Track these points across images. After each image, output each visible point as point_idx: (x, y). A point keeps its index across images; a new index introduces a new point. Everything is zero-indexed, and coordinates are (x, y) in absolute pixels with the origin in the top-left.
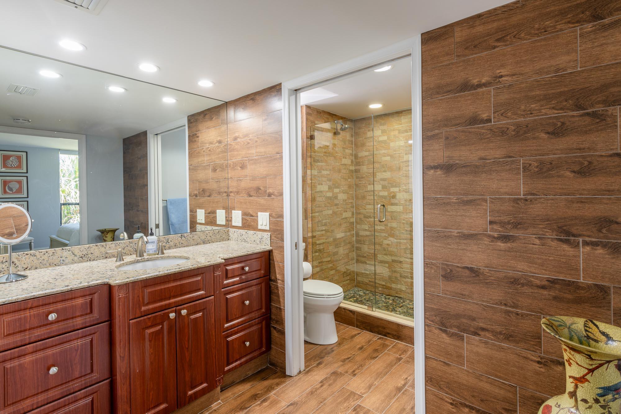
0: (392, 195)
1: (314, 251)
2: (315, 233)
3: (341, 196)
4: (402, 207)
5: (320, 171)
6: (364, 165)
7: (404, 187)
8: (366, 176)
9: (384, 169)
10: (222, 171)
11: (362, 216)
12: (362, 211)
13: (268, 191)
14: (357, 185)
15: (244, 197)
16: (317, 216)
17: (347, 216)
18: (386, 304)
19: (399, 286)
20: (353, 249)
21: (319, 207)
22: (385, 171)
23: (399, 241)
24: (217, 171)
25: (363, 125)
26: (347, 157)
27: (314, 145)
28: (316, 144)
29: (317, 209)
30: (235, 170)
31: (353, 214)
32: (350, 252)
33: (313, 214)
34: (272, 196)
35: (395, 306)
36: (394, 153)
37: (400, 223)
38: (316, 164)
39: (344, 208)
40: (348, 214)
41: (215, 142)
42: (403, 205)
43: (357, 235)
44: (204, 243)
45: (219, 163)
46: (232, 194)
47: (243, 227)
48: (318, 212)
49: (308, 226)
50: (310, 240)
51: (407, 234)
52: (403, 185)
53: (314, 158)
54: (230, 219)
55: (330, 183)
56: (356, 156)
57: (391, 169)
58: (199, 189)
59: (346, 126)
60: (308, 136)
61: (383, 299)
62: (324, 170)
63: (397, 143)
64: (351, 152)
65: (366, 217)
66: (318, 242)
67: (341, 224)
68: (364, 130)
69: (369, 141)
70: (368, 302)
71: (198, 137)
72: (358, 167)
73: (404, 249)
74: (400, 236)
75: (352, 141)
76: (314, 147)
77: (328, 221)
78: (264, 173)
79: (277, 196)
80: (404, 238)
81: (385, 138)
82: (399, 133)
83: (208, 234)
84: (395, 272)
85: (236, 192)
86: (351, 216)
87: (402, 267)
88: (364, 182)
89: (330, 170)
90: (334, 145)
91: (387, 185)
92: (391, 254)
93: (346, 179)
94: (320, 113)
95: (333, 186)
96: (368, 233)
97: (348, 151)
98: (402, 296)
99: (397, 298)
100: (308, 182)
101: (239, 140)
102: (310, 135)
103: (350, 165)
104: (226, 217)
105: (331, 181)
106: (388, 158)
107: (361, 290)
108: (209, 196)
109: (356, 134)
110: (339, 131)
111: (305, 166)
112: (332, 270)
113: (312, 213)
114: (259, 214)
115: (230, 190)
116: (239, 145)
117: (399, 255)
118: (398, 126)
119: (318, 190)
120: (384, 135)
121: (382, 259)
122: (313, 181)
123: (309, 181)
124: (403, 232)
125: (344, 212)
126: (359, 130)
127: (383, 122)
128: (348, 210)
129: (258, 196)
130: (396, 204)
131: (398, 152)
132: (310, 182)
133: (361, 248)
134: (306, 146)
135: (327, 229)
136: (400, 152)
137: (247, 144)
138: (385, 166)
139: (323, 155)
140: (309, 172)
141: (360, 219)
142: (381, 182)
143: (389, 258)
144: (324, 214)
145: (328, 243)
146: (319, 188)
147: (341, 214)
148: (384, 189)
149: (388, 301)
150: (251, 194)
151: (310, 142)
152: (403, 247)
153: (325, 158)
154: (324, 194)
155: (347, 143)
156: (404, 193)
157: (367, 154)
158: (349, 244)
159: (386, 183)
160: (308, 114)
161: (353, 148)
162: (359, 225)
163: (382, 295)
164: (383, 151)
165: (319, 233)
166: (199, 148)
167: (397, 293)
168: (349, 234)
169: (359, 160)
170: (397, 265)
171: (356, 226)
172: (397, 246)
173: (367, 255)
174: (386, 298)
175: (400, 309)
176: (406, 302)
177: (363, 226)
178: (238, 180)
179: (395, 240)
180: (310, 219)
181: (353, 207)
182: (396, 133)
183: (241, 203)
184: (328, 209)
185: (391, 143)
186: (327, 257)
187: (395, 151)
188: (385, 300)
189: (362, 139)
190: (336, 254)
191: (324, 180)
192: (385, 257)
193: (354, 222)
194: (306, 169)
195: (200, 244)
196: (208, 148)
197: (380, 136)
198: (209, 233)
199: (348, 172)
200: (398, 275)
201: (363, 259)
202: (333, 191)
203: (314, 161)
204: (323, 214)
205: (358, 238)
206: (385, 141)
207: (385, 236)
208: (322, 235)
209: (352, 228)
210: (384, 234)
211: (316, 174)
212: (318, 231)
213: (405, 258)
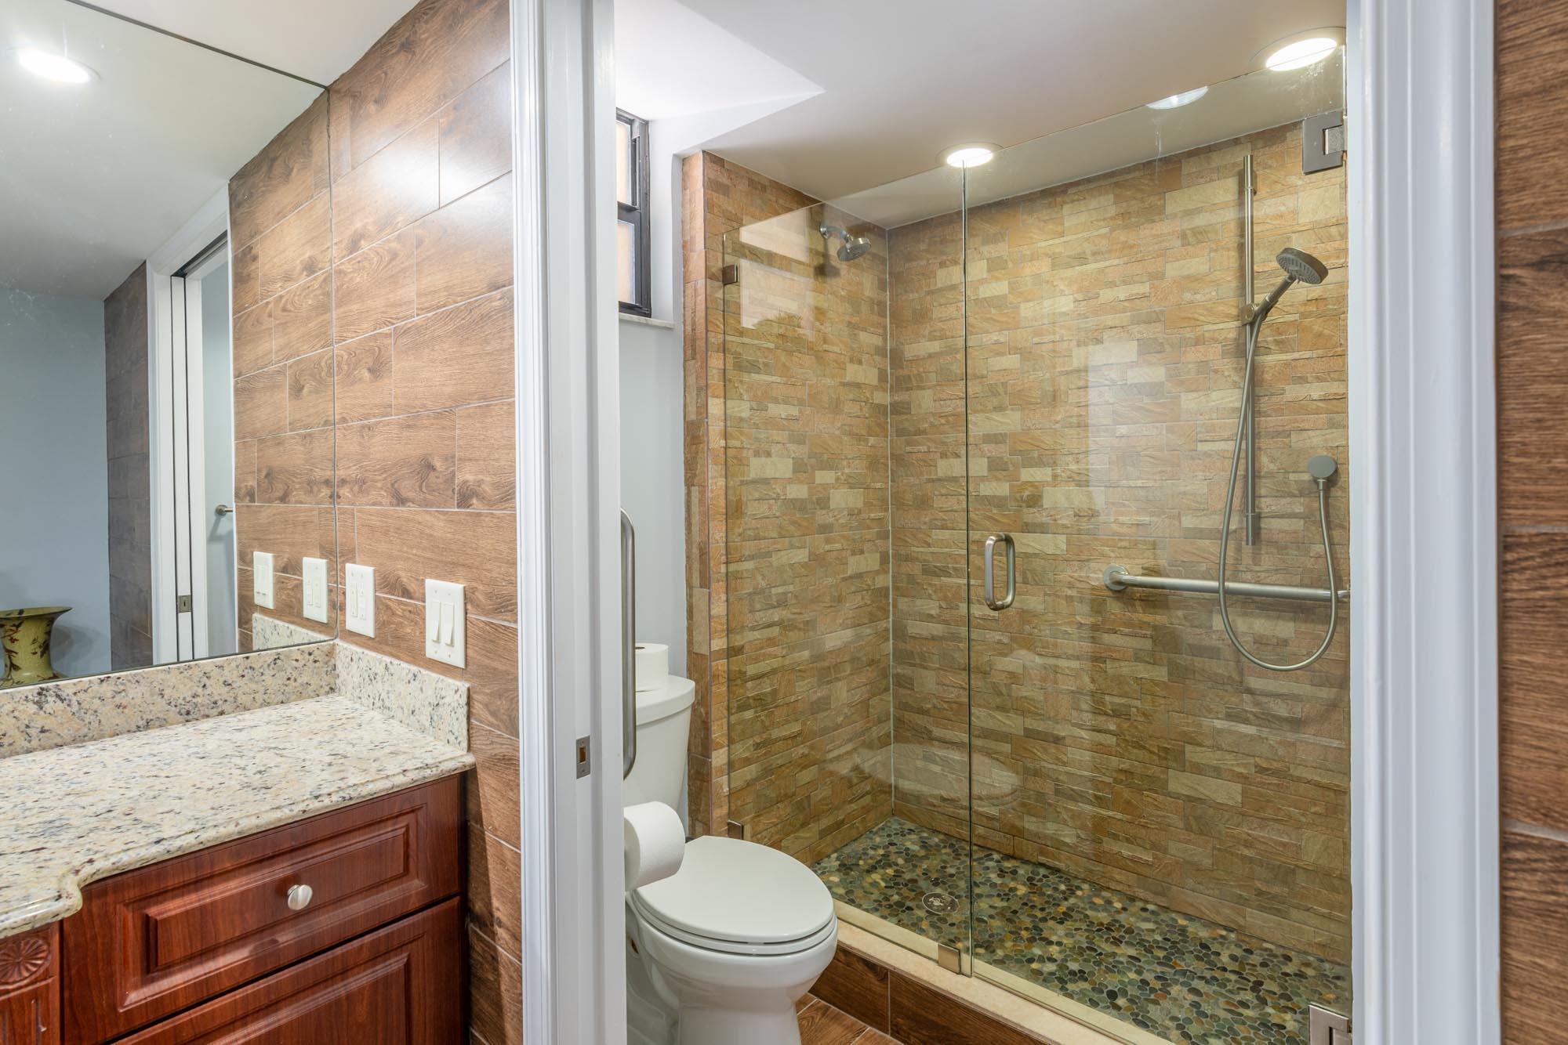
0: (1027, 493)
1: (734, 705)
2: (738, 637)
3: (844, 499)
4: (1063, 538)
5: (760, 402)
6: (923, 388)
7: (1073, 467)
8: (932, 425)
9: (995, 401)
10: (317, 392)
11: (916, 569)
12: (917, 549)
13: (459, 478)
14: (898, 459)
15: (380, 504)
16: (747, 570)
17: (863, 568)
18: (1005, 904)
19: (1050, 828)
20: (885, 682)
21: (757, 538)
22: (999, 409)
23: (1051, 661)
24: (305, 390)
25: (923, 247)
26: (865, 358)
27: (738, 306)
28: (745, 302)
29: (749, 547)
30: (352, 384)
31: (884, 560)
32: (874, 695)
33: (733, 567)
34: (474, 501)
35: (1039, 915)
36: (1036, 340)
37: (1058, 596)
38: (746, 377)
39: (854, 540)
40: (868, 562)
41: (298, 268)
42: (1069, 531)
43: (900, 633)
44: (188, 716)
45: (309, 358)
46: (345, 492)
47: (380, 643)
48: (752, 557)
49: (713, 612)
50: (721, 665)
51: (1081, 638)
52: (1070, 458)
53: (737, 355)
54: (340, 598)
55: (801, 451)
56: (896, 358)
57: (1020, 400)
58: (259, 471)
59: (861, 241)
60: (714, 270)
61: (993, 876)
62: (776, 401)
63: (1046, 303)
64: (877, 341)
65: (929, 571)
66: (751, 670)
67: (840, 596)
68: (925, 262)
69: (942, 301)
70: (938, 890)
71: (255, 259)
72: (900, 397)
73: (1072, 692)
74: (1056, 645)
75: (881, 304)
76: (738, 314)
77: (791, 588)
78: (448, 390)
79: (491, 504)
80: (1070, 652)
81: (1000, 288)
82: (1054, 266)
83: (215, 672)
84: (1037, 773)
85: (356, 481)
86: (877, 567)
87: (1065, 759)
88: (923, 449)
89: (801, 403)
90: (819, 313)
91: (1007, 457)
92: (1022, 708)
93: (859, 438)
94: (764, 188)
95: (813, 461)
96: (937, 629)
97: (869, 339)
98: (1061, 865)
99: (1042, 871)
100: (711, 446)
101: (365, 246)
102: (720, 265)
103: (876, 388)
104: (330, 591)
105: (804, 443)
106: (1011, 361)
107: (911, 831)
108: (283, 499)
109: (895, 280)
110: (835, 261)
111: (702, 382)
112: (805, 767)
113: (727, 563)
114: (430, 583)
115: (341, 473)
116: (364, 268)
117: (1052, 714)
118: (1051, 242)
119: (752, 475)
120: (998, 279)
121: (989, 724)
122: (732, 443)
123: (716, 442)
124: (1069, 630)
125: (854, 553)
126: (907, 265)
127: (992, 229)
128: (867, 546)
129: (425, 499)
130: (1041, 529)
131: (1052, 337)
132: (722, 443)
133: (912, 679)
134: (703, 306)
135: (789, 620)
136: (1057, 337)
137: (391, 260)
138: (1001, 390)
139: (771, 346)
140: (715, 407)
141: (911, 577)
142: (986, 447)
143: (1013, 723)
144: (775, 564)
145: (792, 670)
146: (757, 467)
147: (844, 563)
148: (997, 474)
149: (1012, 884)
150: (406, 493)
151: (720, 295)
152: (1067, 685)
153: (783, 359)
154: (778, 490)
155: (865, 308)
156: (1072, 488)
157: (935, 346)
158: (869, 665)
159: (1002, 451)
160: (712, 186)
161: (885, 327)
162: (906, 599)
163: (988, 857)
164: (994, 337)
165: (757, 635)
166: (256, 302)
167: (1042, 853)
168: (868, 631)
169: (906, 372)
170: (1045, 750)
171: (894, 600)
172: (1044, 679)
173: (935, 707)
174: (1002, 873)
175: (1061, 930)
176: (1079, 893)
177: (919, 602)
178: (363, 427)
179: (1038, 659)
180: (718, 587)
181: (884, 536)
182: (1043, 266)
183: (372, 529)
184: (792, 546)
185: (1022, 306)
186: (787, 722)
187: (1038, 333)
188: (999, 881)
189: (916, 295)
190: (820, 706)
191: (776, 438)
192: (999, 716)
193: (887, 588)
194: (703, 394)
195: (163, 723)
196: (281, 297)
197: (982, 282)
198: (221, 667)
199: (866, 411)
200: (1048, 788)
201: (919, 720)
202: (811, 481)
203: (739, 366)
204: (771, 565)
205: (902, 646)
206: (1005, 296)
207: (1000, 642)
208: (771, 642)
209: (880, 608)
210: (997, 636)
211: (744, 415)
212: (753, 629)
213: (1074, 725)
